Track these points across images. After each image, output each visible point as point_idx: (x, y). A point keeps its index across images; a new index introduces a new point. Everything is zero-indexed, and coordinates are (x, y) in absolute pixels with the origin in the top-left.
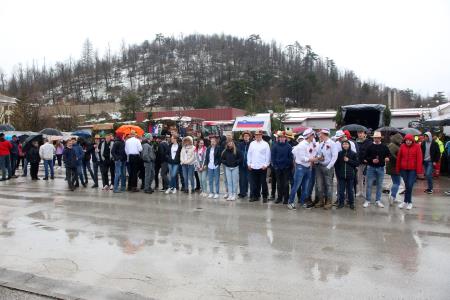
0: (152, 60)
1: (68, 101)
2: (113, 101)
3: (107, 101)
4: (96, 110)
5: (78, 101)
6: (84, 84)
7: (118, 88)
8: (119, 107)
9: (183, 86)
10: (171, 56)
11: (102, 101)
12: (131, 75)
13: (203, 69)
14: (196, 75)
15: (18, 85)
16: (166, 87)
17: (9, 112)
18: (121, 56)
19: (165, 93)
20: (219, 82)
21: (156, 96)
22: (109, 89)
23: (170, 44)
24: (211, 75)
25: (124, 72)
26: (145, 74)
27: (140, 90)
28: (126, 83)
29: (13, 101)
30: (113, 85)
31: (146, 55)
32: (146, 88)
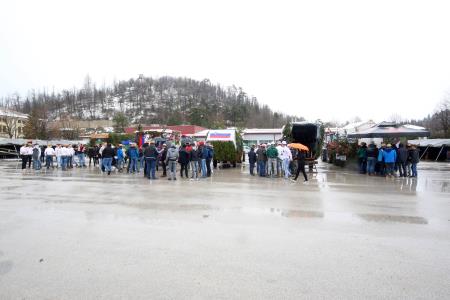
0: (137, 91)
1: (72, 118)
2: (107, 119)
3: (103, 119)
4: (94, 125)
5: (80, 118)
6: (85, 106)
7: (111, 110)
8: (112, 123)
9: (159, 111)
10: (150, 90)
11: (99, 119)
12: (121, 101)
13: (172, 99)
14: (167, 103)
15: (31, 106)
16: (146, 111)
17: (22, 125)
18: (113, 88)
19: (145, 115)
20: (183, 108)
21: (139, 117)
22: (104, 111)
23: (149, 82)
24: (177, 103)
25: (116, 99)
26: (131, 101)
27: (127, 112)
28: (117, 107)
30: (107, 108)
31: (132, 89)
32: (132, 111)
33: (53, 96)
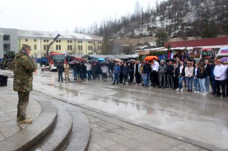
0: (175, 9)
1: (128, 36)
2: (151, 35)
3: (148, 36)
4: (142, 41)
5: (133, 37)
6: (136, 27)
7: (154, 28)
8: (155, 39)
10: (187, 5)
11: (145, 36)
12: (162, 20)
13: (208, 11)
14: (204, 15)
15: (103, 30)
16: (183, 25)
18: (156, 9)
19: (182, 29)
20: (220, 19)
21: (177, 31)
22: (149, 29)
24: (214, 14)
25: (158, 18)
26: (170, 18)
27: (167, 28)
28: (159, 25)
29: (101, 39)
30: (152, 26)
31: (171, 7)
32: (171, 26)
33: (115, 22)
